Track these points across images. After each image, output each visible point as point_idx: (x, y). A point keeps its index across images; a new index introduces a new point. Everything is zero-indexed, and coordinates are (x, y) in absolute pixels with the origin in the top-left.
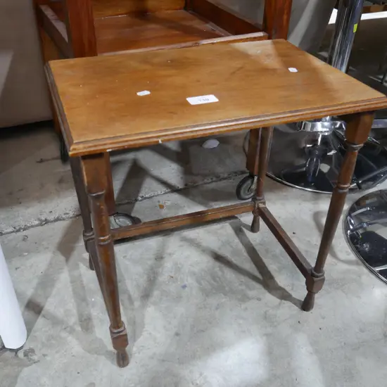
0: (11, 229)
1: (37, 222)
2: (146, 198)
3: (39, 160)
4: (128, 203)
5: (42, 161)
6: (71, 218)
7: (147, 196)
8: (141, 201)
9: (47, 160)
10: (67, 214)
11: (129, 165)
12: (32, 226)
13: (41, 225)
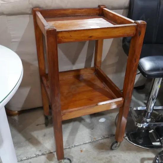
0: (25, 158)
1: (35, 155)
2: (76, 146)
3: (37, 124)
4: (69, 148)
5: (38, 125)
6: (48, 154)
7: (76, 145)
8: (74, 147)
9: (40, 125)
10: (46, 152)
11: (70, 129)
12: (33, 157)
13: (36, 157)
